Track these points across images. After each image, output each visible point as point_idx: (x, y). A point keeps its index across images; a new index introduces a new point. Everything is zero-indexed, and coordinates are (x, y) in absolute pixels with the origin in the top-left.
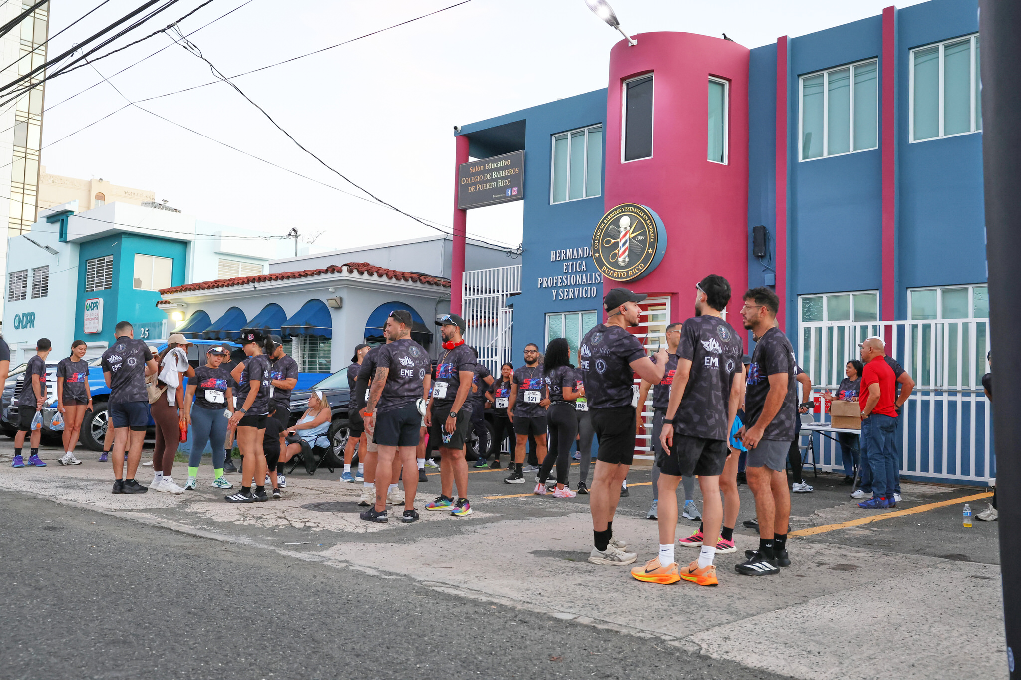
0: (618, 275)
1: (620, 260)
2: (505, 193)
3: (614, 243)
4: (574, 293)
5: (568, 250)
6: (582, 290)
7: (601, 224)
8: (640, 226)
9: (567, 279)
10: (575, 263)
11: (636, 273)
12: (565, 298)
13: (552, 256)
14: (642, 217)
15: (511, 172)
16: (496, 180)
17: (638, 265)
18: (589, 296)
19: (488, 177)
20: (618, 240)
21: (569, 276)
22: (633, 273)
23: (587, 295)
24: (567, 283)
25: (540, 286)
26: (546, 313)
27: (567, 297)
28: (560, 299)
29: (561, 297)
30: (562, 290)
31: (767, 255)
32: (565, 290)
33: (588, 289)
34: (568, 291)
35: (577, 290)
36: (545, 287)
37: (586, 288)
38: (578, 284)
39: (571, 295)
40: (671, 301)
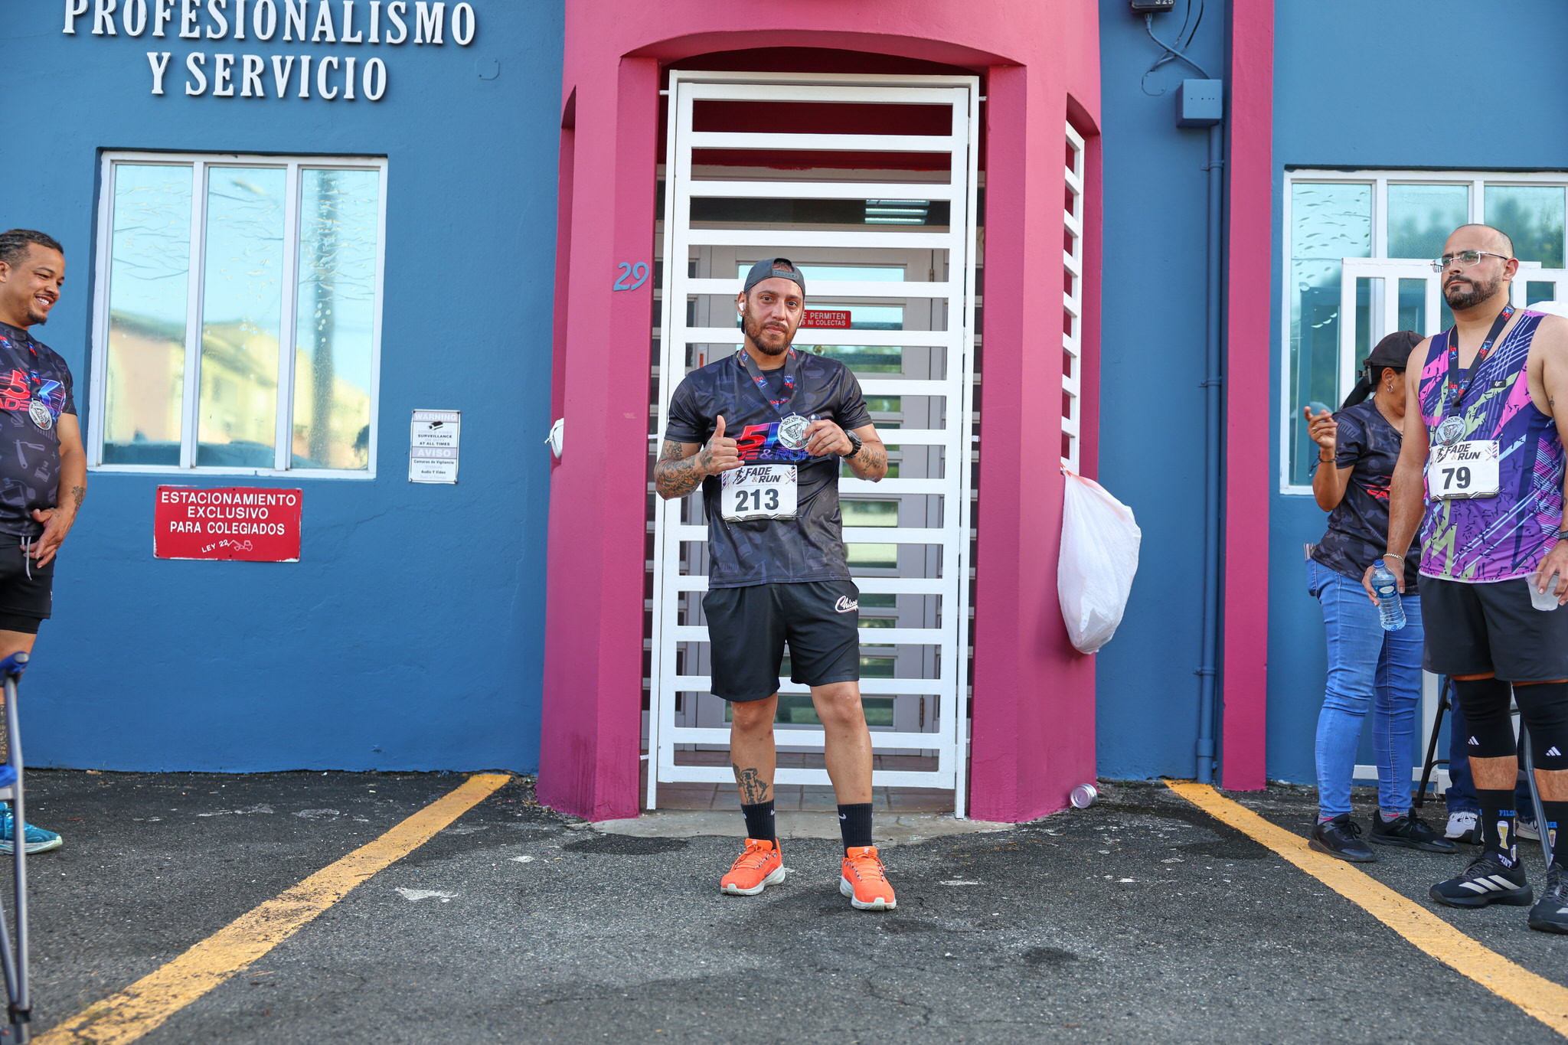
4: (266, 75)
6: (313, 66)
9: (228, 12)
12: (218, 90)
18: (349, 94)
23: (335, 90)
24: (231, 29)
25: (74, 28)
26: (101, 150)
27: (231, 87)
28: (191, 95)
29: (195, 85)
30: (202, 57)
31: (1173, 9)
32: (220, 58)
33: (342, 65)
34: (231, 62)
35: (283, 63)
36: (104, 35)
37: (335, 61)
38: (287, 37)
39: (252, 80)
40: (984, 99)
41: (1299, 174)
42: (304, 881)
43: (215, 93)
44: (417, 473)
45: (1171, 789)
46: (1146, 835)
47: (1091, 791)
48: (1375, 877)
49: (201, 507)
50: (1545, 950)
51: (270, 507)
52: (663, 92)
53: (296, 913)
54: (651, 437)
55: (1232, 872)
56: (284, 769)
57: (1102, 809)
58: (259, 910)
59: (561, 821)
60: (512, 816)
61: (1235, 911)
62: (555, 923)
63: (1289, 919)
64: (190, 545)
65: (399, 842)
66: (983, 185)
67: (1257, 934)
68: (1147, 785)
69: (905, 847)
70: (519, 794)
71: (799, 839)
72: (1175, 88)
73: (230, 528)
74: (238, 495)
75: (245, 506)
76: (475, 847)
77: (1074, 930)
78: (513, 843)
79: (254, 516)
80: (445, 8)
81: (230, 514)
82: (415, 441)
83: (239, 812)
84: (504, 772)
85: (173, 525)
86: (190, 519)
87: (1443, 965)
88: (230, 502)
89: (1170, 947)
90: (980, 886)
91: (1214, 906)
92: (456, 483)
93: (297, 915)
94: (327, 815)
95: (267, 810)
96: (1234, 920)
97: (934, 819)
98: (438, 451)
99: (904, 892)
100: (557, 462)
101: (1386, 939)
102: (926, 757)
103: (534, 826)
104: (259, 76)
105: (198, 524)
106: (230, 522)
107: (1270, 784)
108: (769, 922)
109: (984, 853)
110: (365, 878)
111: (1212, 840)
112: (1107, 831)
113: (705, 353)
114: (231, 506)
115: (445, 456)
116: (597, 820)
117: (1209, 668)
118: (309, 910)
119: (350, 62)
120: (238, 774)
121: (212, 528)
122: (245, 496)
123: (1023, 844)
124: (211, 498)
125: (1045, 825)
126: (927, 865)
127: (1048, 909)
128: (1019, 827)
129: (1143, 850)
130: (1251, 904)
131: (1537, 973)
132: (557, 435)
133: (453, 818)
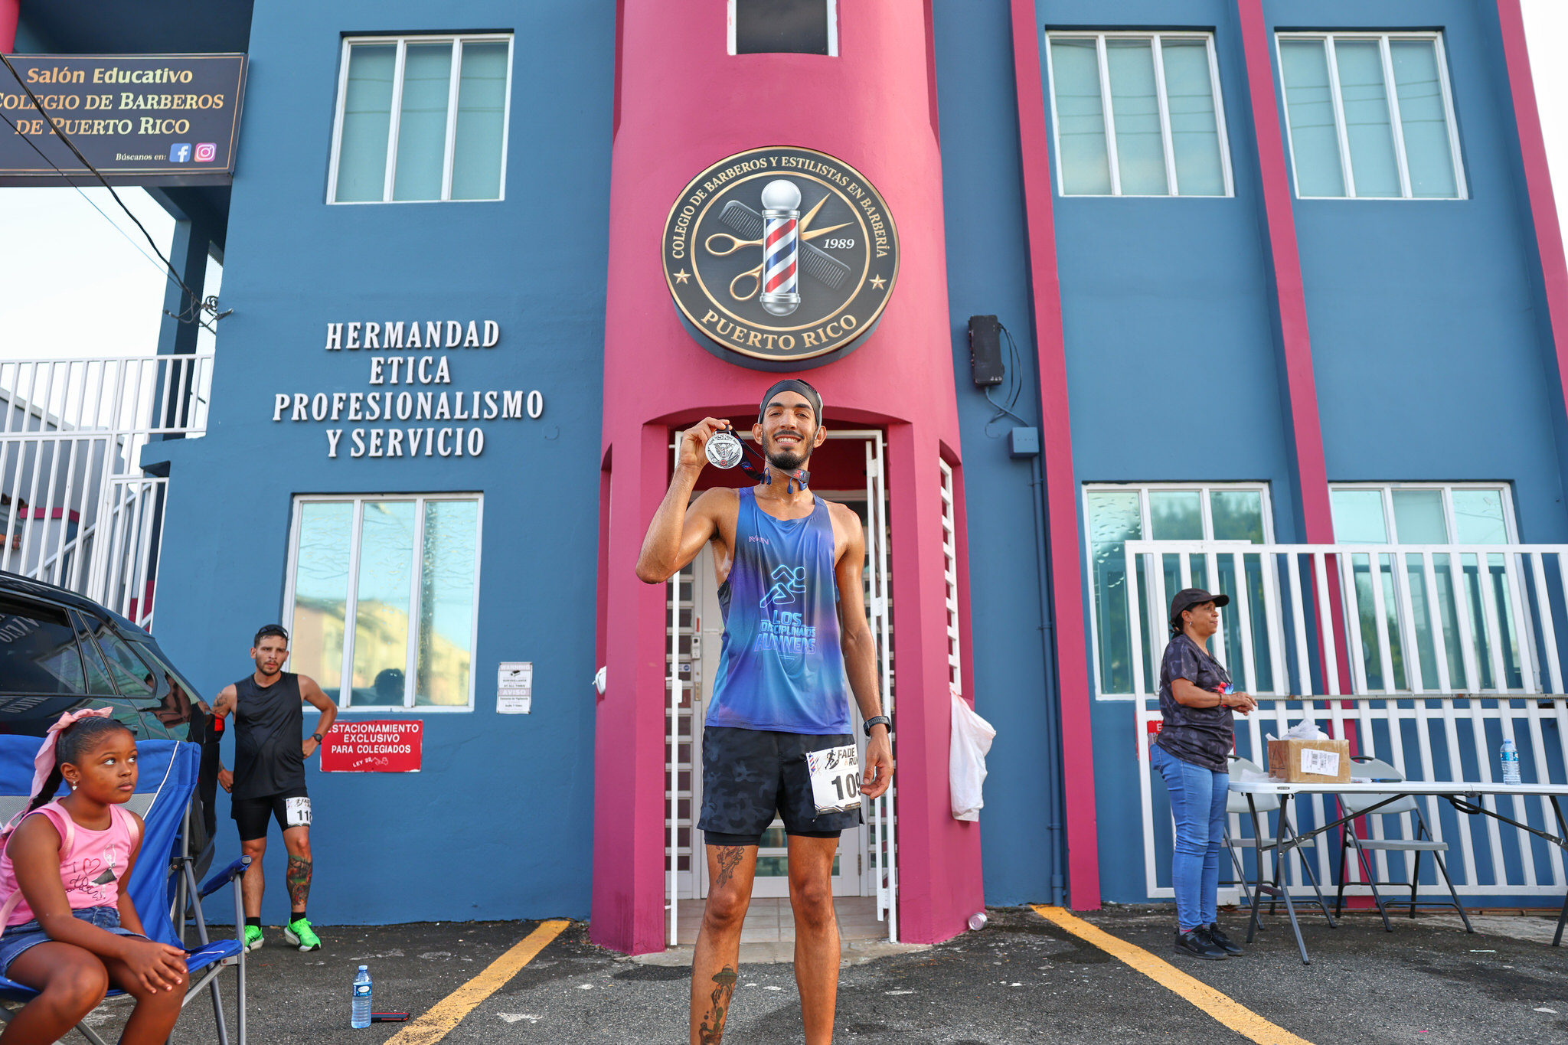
0: (764, 342)
1: (770, 298)
2: (167, 153)
3: (743, 250)
4: (404, 442)
5: (389, 325)
6: (435, 434)
7: (692, 192)
8: (834, 212)
9: (381, 402)
10: (411, 360)
11: (832, 341)
12: (372, 453)
13: (330, 336)
14: (843, 190)
15: (192, 102)
16: (135, 115)
17: (837, 319)
18: (459, 452)
19: (104, 102)
20: (758, 242)
21: (389, 395)
22: (818, 338)
23: (449, 450)
24: (382, 413)
25: (281, 416)
26: (294, 495)
27: (381, 450)
28: (354, 457)
29: (357, 450)
30: (362, 432)
31: (1003, 384)
32: (374, 432)
33: (454, 434)
34: (381, 434)
35: (415, 434)
36: (300, 420)
37: (450, 431)
38: (419, 417)
39: (395, 446)
40: (886, 445)
41: (1091, 487)
42: (431, 1010)
43: (370, 455)
44: (502, 707)
45: (1036, 912)
46: (1025, 948)
47: (983, 918)
48: (1185, 972)
49: (353, 734)
50: (1309, 1021)
51: (400, 734)
52: (671, 446)
53: (428, 1035)
54: (667, 679)
55: (1089, 974)
56: (409, 921)
57: (992, 930)
58: (401, 1033)
59: (610, 956)
60: (574, 953)
61: (1095, 1004)
62: (614, 1037)
63: (1133, 1008)
64: (345, 761)
65: (496, 976)
66: (888, 499)
67: (1112, 1021)
68: (1020, 910)
69: (857, 966)
70: (577, 936)
71: (781, 964)
72: (1008, 432)
73: (373, 749)
74: (378, 726)
75: (383, 733)
76: (550, 978)
77: (985, 1025)
78: (577, 975)
79: (389, 740)
80: (523, 395)
81: (373, 739)
82: (501, 684)
83: (380, 956)
84: (564, 919)
85: (334, 748)
86: (345, 744)
87: (1242, 1037)
88: (373, 731)
89: (1054, 1035)
90: (913, 994)
91: (1080, 1001)
92: (530, 713)
93: (428, 1037)
94: (441, 956)
95: (399, 953)
96: (1095, 1011)
97: (875, 944)
98: (518, 691)
99: (861, 1001)
100: (601, 697)
101: (1201, 1020)
102: (864, 897)
103: (590, 960)
104: (400, 442)
105: (351, 747)
106: (373, 745)
107: (1104, 905)
108: (768, 1030)
109: (914, 968)
110: (475, 1006)
111: (1070, 950)
112: (997, 947)
113: (700, 617)
114: (374, 734)
115: (522, 694)
116: (635, 955)
117: (1056, 824)
118: (437, 1032)
119: (460, 431)
120: (376, 926)
121: (360, 749)
122: (384, 726)
123: (939, 960)
124: (360, 728)
125: (953, 945)
126: (875, 980)
127: (964, 1010)
128: (936, 947)
129: (1025, 960)
130: (1105, 997)
131: (1306, 1039)
132: (601, 678)
133: (532, 956)
